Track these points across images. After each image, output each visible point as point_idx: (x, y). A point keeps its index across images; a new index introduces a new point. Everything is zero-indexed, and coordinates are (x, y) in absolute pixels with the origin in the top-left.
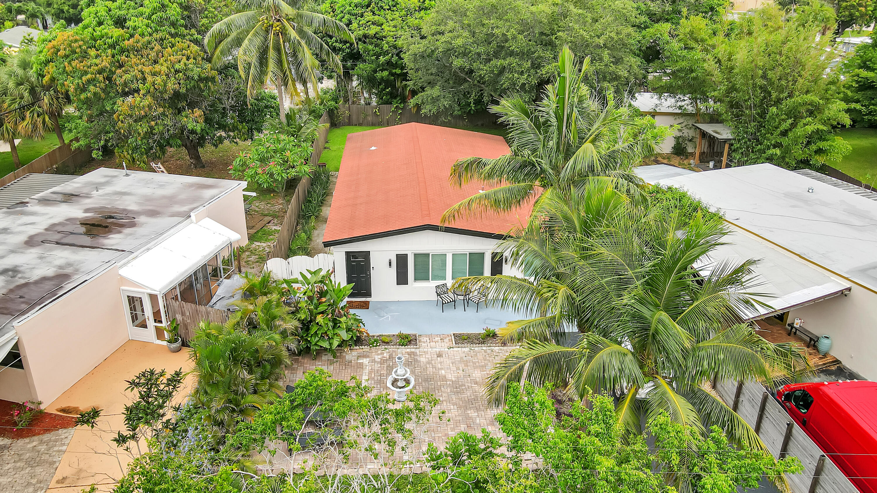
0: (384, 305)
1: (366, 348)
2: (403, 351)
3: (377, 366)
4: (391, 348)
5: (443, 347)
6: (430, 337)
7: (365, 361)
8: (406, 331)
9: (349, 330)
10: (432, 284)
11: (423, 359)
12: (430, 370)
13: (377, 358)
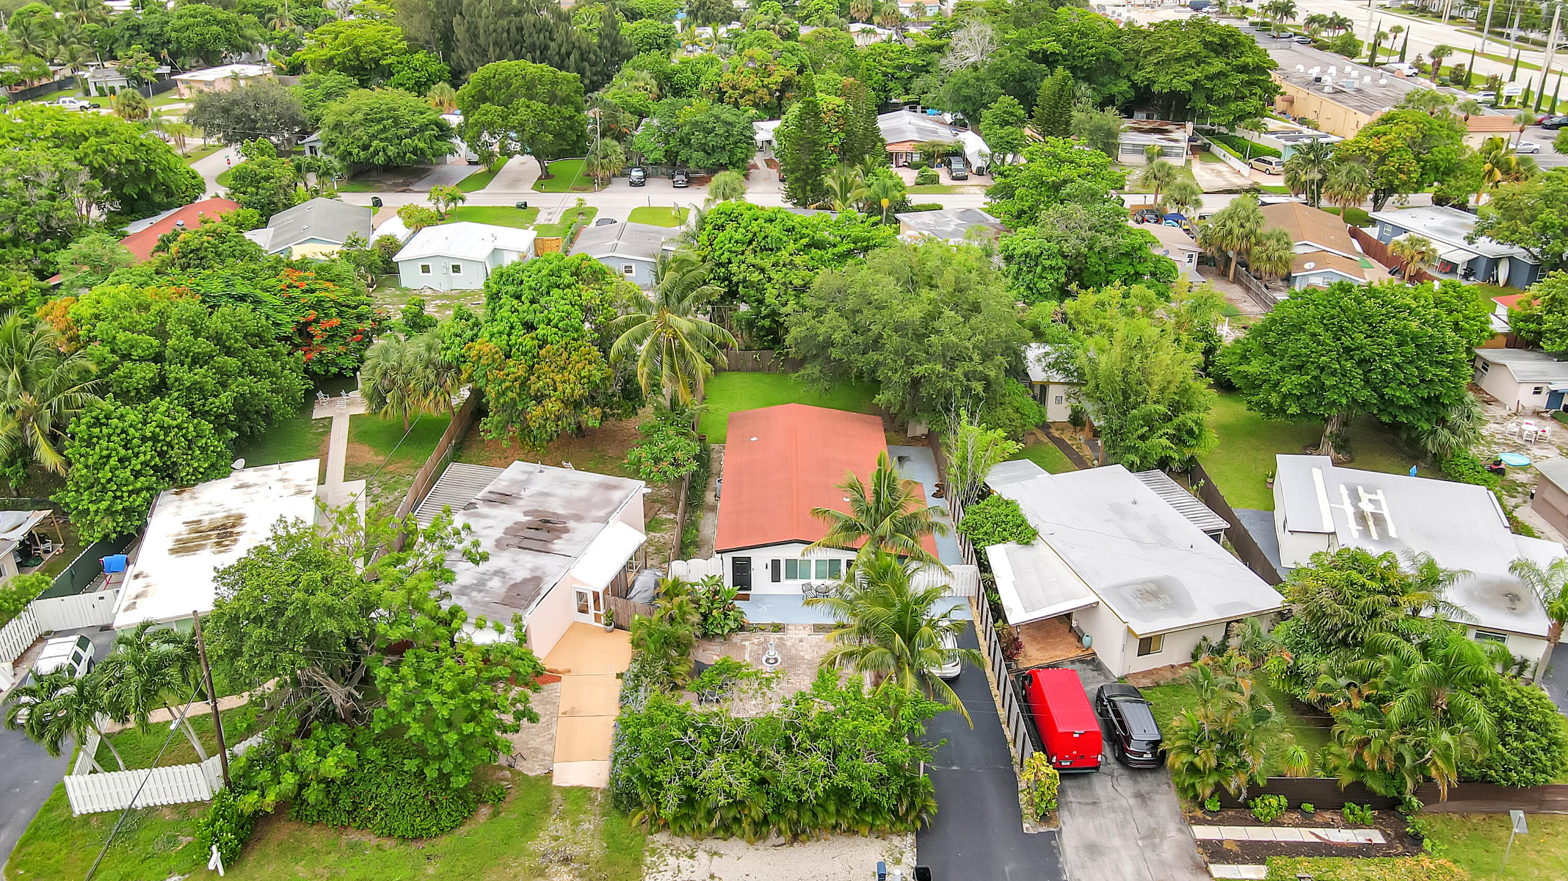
0: (762, 598)
1: (748, 634)
2: (773, 637)
3: (755, 647)
4: (766, 634)
5: (804, 634)
6: (796, 626)
7: (747, 643)
8: (777, 621)
9: (735, 620)
10: (800, 582)
11: (789, 643)
12: (793, 651)
13: (756, 641)
